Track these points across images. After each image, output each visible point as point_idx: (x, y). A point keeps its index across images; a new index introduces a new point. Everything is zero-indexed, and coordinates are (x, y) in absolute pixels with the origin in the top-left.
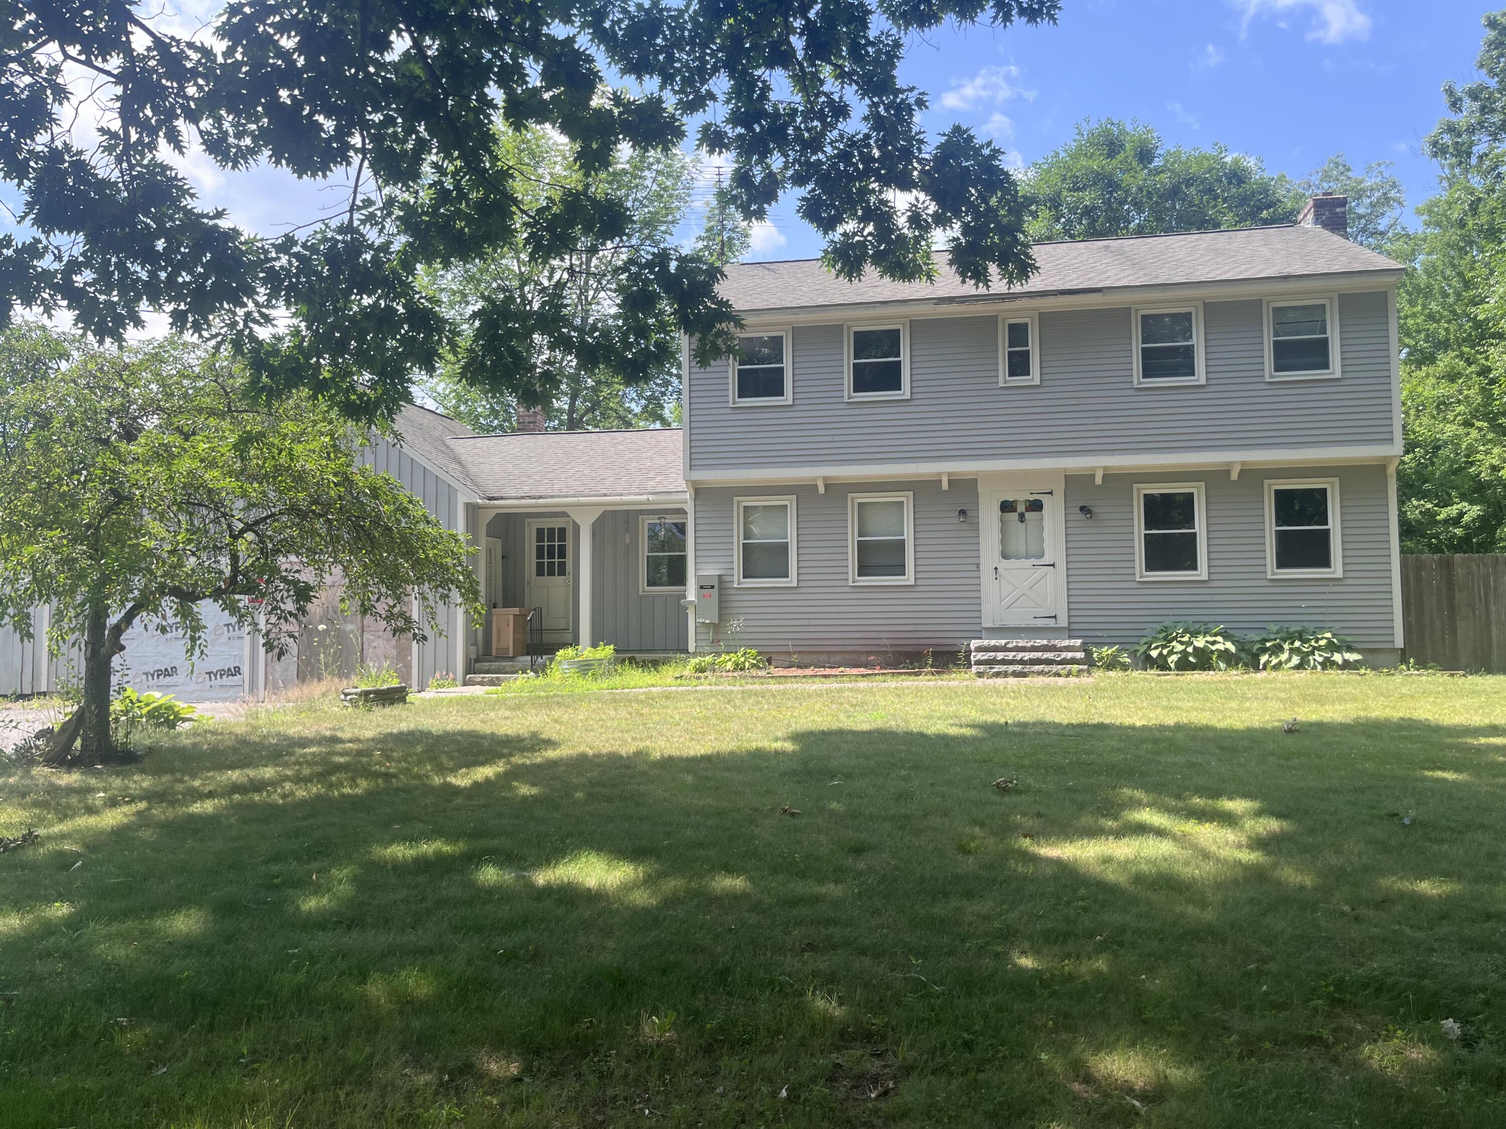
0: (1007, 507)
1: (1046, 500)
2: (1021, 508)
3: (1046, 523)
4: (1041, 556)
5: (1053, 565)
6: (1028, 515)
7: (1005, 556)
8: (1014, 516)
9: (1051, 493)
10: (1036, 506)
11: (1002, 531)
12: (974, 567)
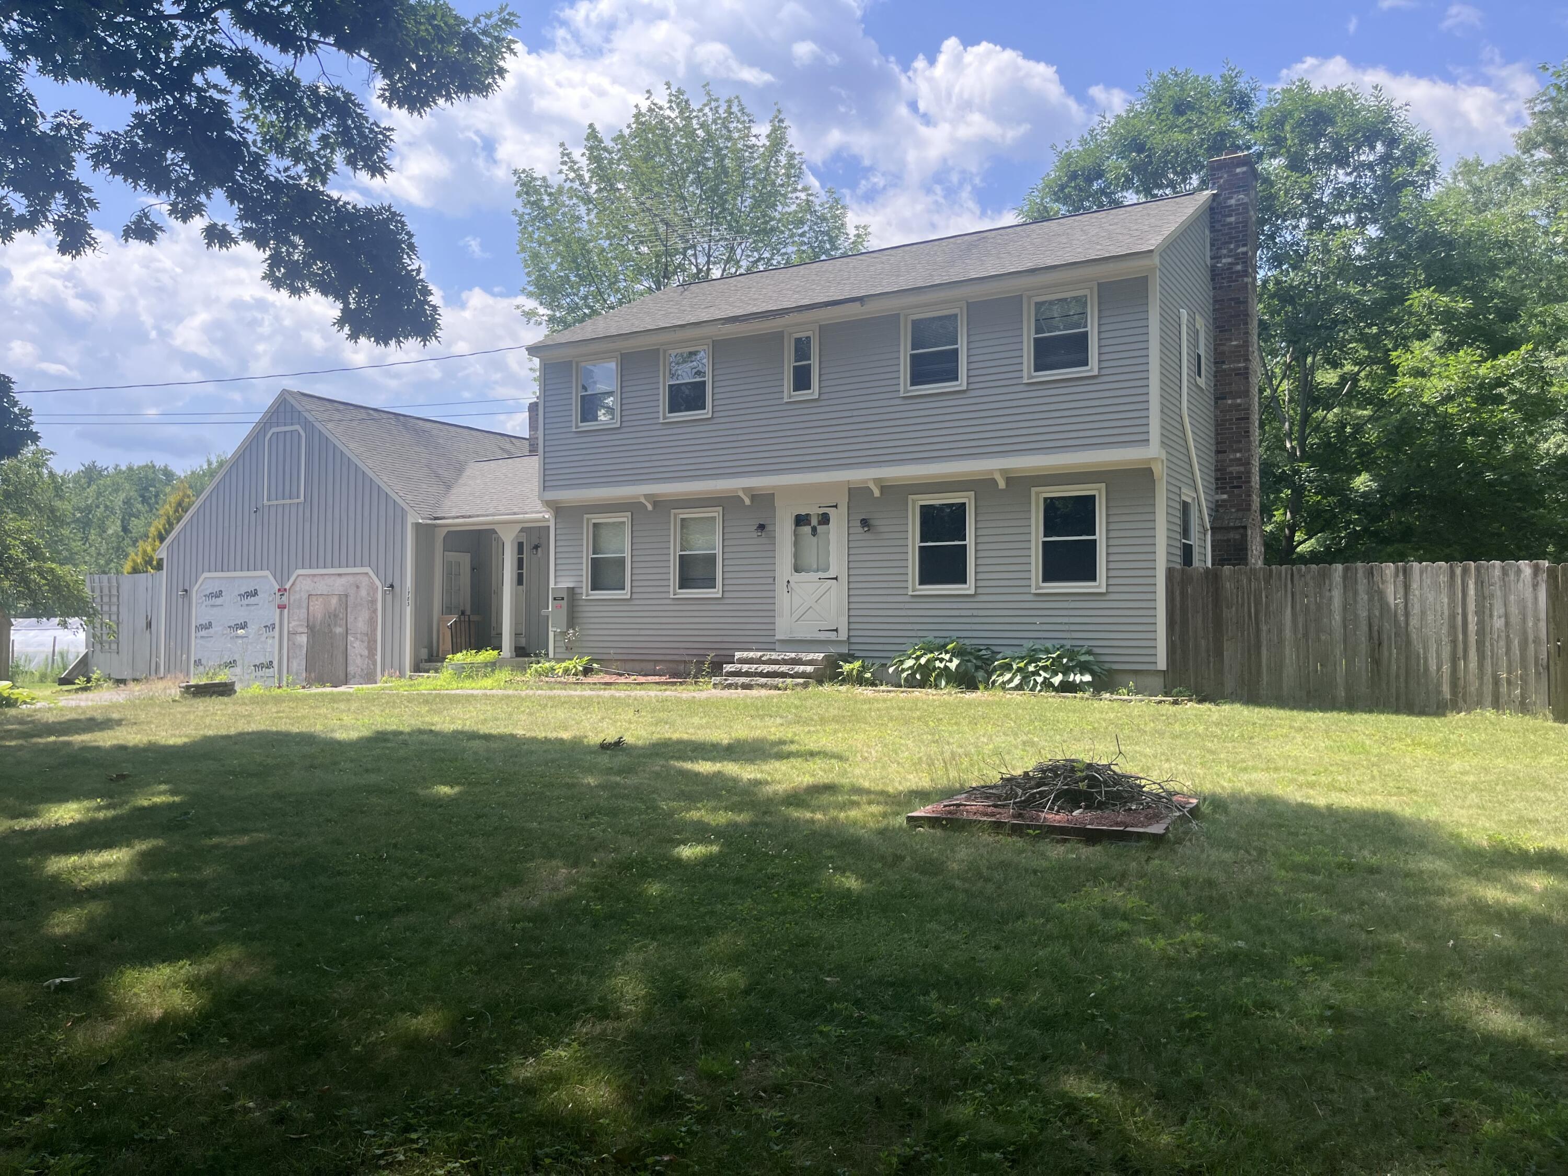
0: (801, 520)
1: (832, 512)
2: (814, 522)
3: (833, 537)
4: (826, 570)
5: (836, 579)
6: (820, 529)
7: (797, 569)
8: (807, 529)
9: (836, 506)
10: (825, 519)
11: (796, 544)
12: (770, 581)
